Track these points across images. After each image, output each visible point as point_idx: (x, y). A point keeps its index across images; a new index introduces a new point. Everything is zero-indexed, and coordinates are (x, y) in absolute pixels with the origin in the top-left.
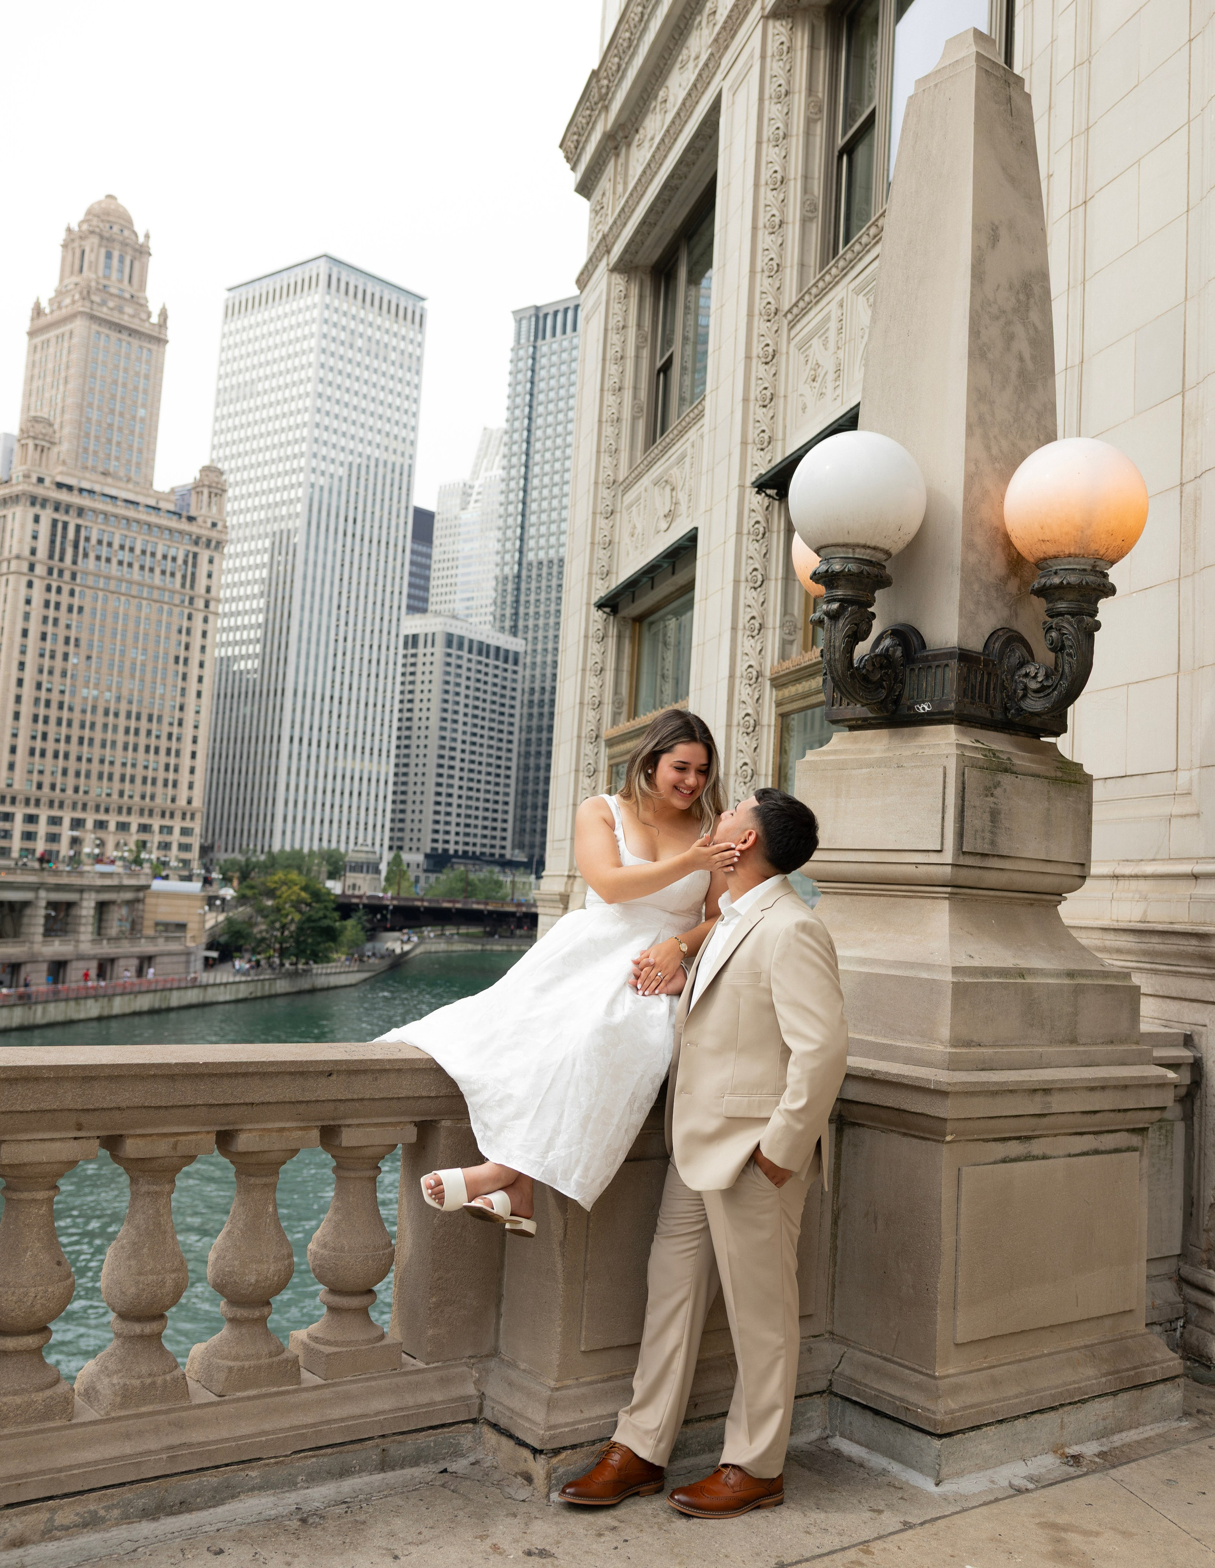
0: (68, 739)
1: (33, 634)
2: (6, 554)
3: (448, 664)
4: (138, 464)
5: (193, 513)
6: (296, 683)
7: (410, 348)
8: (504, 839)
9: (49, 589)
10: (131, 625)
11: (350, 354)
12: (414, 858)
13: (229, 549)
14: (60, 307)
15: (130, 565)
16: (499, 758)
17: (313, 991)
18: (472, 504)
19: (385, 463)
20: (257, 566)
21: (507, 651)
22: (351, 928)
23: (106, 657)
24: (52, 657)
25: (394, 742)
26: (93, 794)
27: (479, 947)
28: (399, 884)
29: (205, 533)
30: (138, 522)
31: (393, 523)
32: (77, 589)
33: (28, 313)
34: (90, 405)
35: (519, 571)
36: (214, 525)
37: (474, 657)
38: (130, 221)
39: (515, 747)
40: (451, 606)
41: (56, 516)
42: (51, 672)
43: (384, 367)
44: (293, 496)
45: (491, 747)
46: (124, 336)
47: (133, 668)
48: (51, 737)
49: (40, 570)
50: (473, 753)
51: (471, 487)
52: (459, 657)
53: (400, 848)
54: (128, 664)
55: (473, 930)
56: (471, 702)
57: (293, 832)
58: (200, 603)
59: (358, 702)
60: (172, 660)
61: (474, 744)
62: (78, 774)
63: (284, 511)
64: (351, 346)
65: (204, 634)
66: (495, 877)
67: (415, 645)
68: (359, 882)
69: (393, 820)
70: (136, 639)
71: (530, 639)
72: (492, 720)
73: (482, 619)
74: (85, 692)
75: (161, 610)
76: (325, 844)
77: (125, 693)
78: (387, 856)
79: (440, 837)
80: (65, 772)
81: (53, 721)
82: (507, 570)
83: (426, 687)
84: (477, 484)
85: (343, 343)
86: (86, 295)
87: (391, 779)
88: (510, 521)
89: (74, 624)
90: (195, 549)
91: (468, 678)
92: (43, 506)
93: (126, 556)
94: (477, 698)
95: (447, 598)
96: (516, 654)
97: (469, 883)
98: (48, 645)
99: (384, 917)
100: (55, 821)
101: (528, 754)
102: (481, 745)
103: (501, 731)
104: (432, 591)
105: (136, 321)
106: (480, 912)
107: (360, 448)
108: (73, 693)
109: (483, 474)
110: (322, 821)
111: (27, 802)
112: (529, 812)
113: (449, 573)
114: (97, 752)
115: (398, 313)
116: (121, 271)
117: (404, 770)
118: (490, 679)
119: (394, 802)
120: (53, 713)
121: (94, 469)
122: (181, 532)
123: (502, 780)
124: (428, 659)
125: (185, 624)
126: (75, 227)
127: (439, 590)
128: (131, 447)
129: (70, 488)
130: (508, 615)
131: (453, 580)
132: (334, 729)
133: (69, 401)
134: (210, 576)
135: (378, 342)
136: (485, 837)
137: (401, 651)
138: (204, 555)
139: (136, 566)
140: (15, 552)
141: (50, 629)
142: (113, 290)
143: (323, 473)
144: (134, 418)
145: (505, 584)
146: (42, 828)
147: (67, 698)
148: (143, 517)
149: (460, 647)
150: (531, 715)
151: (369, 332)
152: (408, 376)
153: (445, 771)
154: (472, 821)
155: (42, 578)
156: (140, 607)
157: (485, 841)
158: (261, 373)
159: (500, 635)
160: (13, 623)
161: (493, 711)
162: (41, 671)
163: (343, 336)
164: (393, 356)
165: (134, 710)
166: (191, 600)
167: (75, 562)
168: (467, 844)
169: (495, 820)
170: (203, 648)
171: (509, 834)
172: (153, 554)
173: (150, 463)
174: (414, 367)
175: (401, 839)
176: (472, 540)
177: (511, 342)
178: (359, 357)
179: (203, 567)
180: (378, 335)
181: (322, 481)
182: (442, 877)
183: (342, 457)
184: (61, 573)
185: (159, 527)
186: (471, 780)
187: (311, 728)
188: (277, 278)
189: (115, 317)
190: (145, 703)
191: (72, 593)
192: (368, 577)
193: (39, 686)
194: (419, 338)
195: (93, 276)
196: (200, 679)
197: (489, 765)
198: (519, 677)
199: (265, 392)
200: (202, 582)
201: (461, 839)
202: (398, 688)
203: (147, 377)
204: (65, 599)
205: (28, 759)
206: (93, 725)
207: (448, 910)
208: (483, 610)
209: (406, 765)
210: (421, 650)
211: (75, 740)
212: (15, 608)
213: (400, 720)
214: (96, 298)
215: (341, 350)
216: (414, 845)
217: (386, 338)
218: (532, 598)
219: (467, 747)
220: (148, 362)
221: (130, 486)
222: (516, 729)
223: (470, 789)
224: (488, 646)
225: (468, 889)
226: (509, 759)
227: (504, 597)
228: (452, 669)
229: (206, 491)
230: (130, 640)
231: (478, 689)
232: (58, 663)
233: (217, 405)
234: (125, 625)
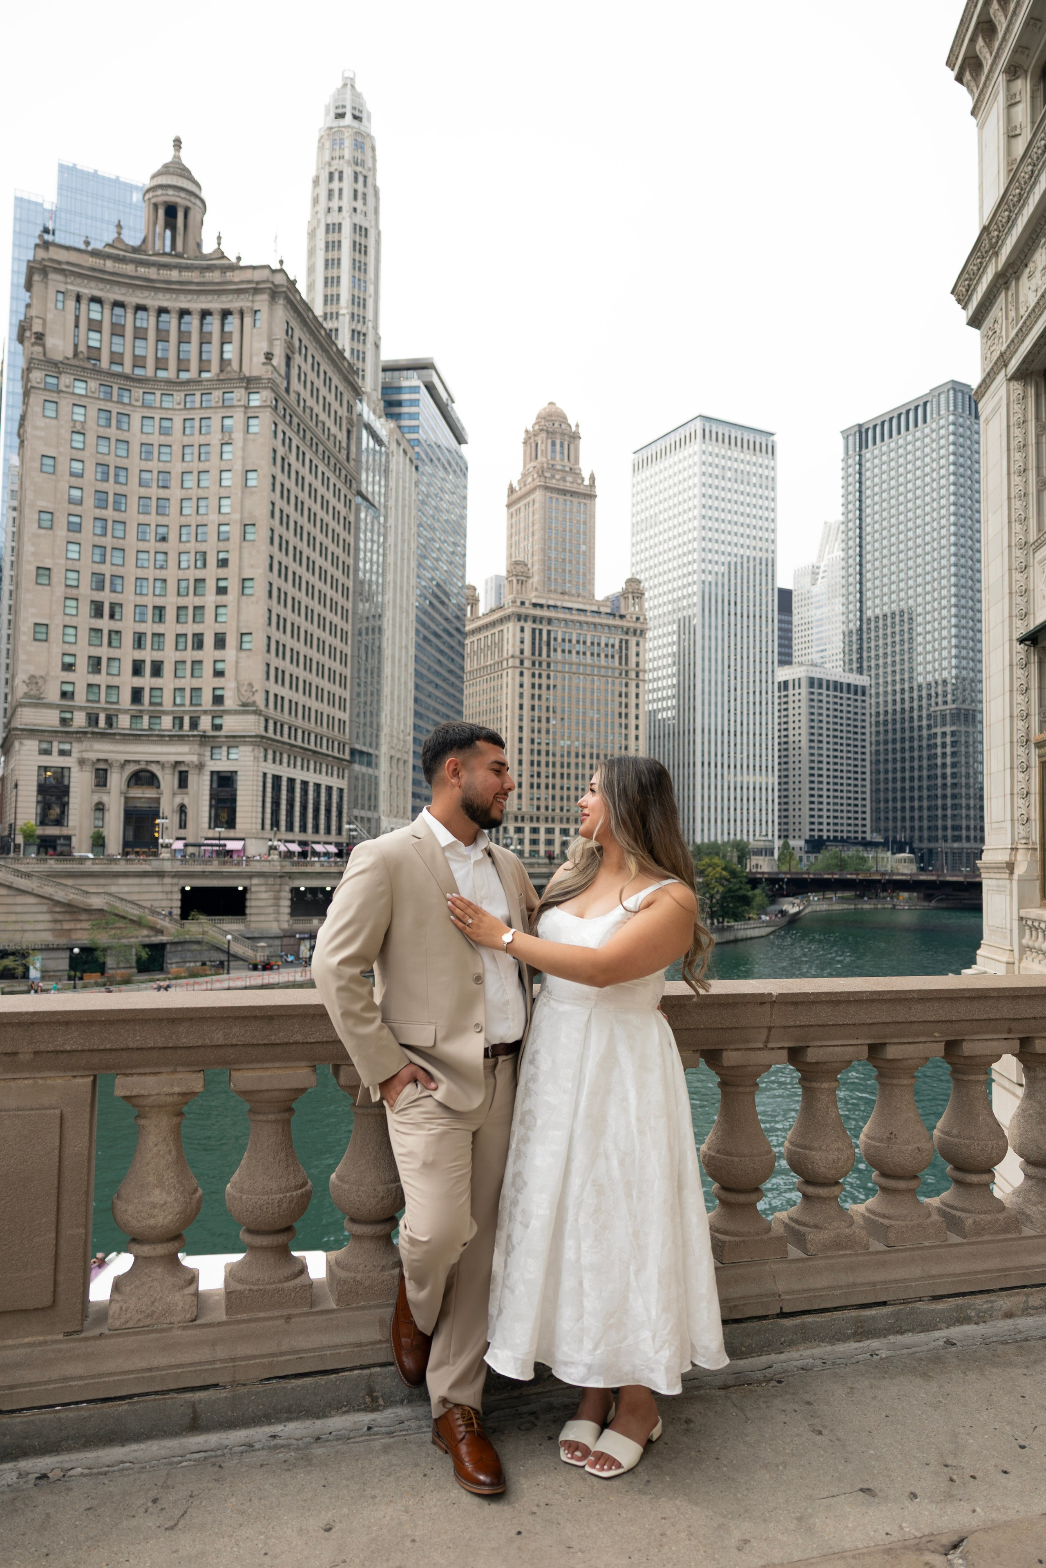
0: (554, 775)
1: (527, 707)
2: (505, 655)
3: (812, 700)
4: (584, 584)
5: (623, 612)
6: (703, 724)
7: (766, 472)
8: (864, 826)
9: (533, 675)
10: (588, 694)
11: (723, 484)
12: (797, 843)
13: (649, 634)
14: (525, 485)
15: (584, 653)
16: (856, 766)
17: (736, 941)
18: (820, 580)
19: (755, 559)
20: (669, 644)
21: (856, 686)
22: (759, 895)
23: (574, 718)
24: (539, 721)
25: (776, 760)
26: (572, 811)
27: (853, 907)
28: (789, 862)
29: (632, 625)
30: (587, 623)
31: (764, 601)
32: (552, 674)
33: (506, 492)
34: (550, 548)
35: (861, 625)
36: (638, 619)
37: (831, 693)
38: (565, 418)
39: (867, 757)
40: (810, 657)
41: (534, 626)
42: (539, 732)
43: (748, 489)
44: (690, 591)
45: (849, 758)
46: (568, 497)
47: (592, 724)
48: (543, 775)
49: (527, 663)
50: (836, 764)
51: (818, 568)
52: (820, 694)
53: (786, 837)
54: (588, 721)
55: (847, 894)
56: (831, 726)
57: (709, 829)
58: (633, 675)
59: (748, 733)
60: (617, 716)
61: (836, 757)
62: (562, 799)
63: (685, 603)
64: (723, 478)
65: (637, 696)
66: (861, 854)
67: (786, 688)
68: (760, 863)
69: (779, 817)
70: (592, 703)
71: (873, 676)
72: (849, 738)
73: (834, 664)
74: (562, 743)
75: (607, 682)
76: (732, 836)
77: (588, 741)
78: (778, 844)
79: (816, 827)
80: (553, 798)
81: (543, 764)
82: (851, 625)
83: (797, 718)
84: (822, 564)
85: (717, 477)
86: (541, 474)
87: (776, 787)
88: (851, 589)
89: (551, 697)
90: (627, 637)
91: (828, 709)
92: (526, 621)
93: (581, 647)
94: (836, 723)
95: (806, 651)
96: (863, 687)
97: (842, 860)
98: (536, 713)
99: (781, 887)
100: (550, 831)
101: (878, 762)
102: (842, 758)
103: (856, 746)
104: (794, 648)
105: (575, 485)
106: (853, 880)
107: (735, 550)
108: (555, 744)
109: (826, 557)
110: (729, 821)
111: (531, 819)
112: (882, 805)
113: (806, 633)
114: (573, 783)
115: (755, 448)
116: (562, 453)
117: (785, 780)
118: (844, 708)
119: (779, 804)
120: (543, 758)
121: (556, 591)
122: (616, 627)
123: (859, 783)
124: (797, 697)
125: (624, 690)
126: (530, 429)
127: (800, 647)
128: (578, 572)
129: (541, 606)
130: (855, 659)
131: (810, 638)
132: (732, 754)
133: (536, 547)
134: (638, 655)
135: (742, 472)
136: (849, 825)
137: (777, 694)
138: (633, 641)
139: (588, 654)
140: (510, 653)
141: (536, 702)
142: (558, 467)
143: (710, 572)
144: (578, 552)
145: (850, 636)
146: (542, 836)
147: (551, 748)
148: (590, 619)
149: (820, 686)
150: (878, 733)
151: (735, 465)
152: (766, 493)
153: (816, 779)
154: (839, 814)
155: (528, 669)
156: (593, 681)
157: (849, 828)
158: (661, 507)
159: (850, 675)
160: (513, 701)
161: (849, 732)
162: (533, 731)
163: (717, 471)
164: (754, 480)
165: (595, 752)
166: (627, 672)
167: (548, 656)
168: (836, 831)
169: (856, 812)
170: (637, 705)
171: (868, 822)
172: (599, 644)
173: (591, 582)
174: (770, 485)
175: (787, 830)
176: (821, 607)
177: (842, 455)
178: (729, 485)
179: (633, 649)
180: (742, 467)
181: (710, 578)
182: (820, 856)
183: (723, 559)
184: (540, 664)
185: (601, 625)
186: (836, 784)
187: (716, 755)
188: (667, 438)
189: (561, 485)
190: (602, 747)
191: (548, 677)
192: (748, 643)
193: (533, 741)
194: (772, 463)
195: (544, 460)
196: (637, 727)
197: (849, 771)
198: (867, 704)
199: (665, 520)
200: (633, 659)
201: (831, 827)
202: (776, 721)
203: (585, 523)
204: (544, 681)
205: (529, 790)
206: (569, 765)
207: (829, 880)
208: (834, 658)
209: (786, 776)
210: (791, 692)
211: (558, 776)
212: (513, 691)
213: (779, 744)
214: (548, 475)
215: (716, 482)
216: (797, 834)
217: (748, 468)
218: (873, 644)
219: (831, 760)
220: (585, 513)
221: (580, 599)
222: (867, 744)
223: (836, 790)
224: (841, 684)
225: (842, 864)
226: (864, 766)
227: (850, 646)
228: (815, 704)
229: (630, 596)
230: (588, 705)
231: (836, 717)
232: (544, 724)
233: (633, 535)
234: (584, 695)
